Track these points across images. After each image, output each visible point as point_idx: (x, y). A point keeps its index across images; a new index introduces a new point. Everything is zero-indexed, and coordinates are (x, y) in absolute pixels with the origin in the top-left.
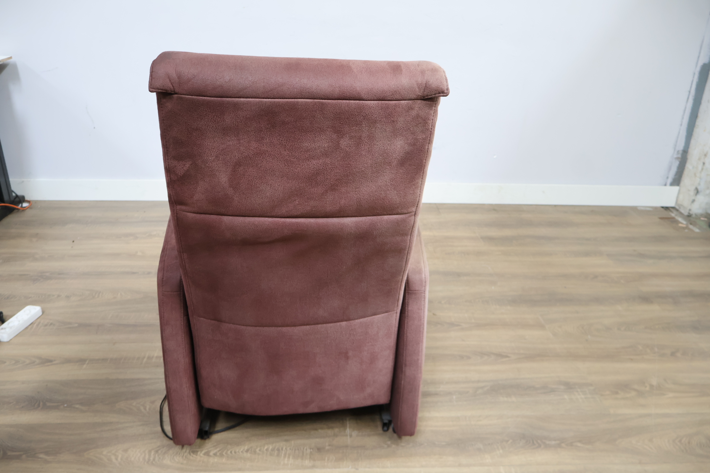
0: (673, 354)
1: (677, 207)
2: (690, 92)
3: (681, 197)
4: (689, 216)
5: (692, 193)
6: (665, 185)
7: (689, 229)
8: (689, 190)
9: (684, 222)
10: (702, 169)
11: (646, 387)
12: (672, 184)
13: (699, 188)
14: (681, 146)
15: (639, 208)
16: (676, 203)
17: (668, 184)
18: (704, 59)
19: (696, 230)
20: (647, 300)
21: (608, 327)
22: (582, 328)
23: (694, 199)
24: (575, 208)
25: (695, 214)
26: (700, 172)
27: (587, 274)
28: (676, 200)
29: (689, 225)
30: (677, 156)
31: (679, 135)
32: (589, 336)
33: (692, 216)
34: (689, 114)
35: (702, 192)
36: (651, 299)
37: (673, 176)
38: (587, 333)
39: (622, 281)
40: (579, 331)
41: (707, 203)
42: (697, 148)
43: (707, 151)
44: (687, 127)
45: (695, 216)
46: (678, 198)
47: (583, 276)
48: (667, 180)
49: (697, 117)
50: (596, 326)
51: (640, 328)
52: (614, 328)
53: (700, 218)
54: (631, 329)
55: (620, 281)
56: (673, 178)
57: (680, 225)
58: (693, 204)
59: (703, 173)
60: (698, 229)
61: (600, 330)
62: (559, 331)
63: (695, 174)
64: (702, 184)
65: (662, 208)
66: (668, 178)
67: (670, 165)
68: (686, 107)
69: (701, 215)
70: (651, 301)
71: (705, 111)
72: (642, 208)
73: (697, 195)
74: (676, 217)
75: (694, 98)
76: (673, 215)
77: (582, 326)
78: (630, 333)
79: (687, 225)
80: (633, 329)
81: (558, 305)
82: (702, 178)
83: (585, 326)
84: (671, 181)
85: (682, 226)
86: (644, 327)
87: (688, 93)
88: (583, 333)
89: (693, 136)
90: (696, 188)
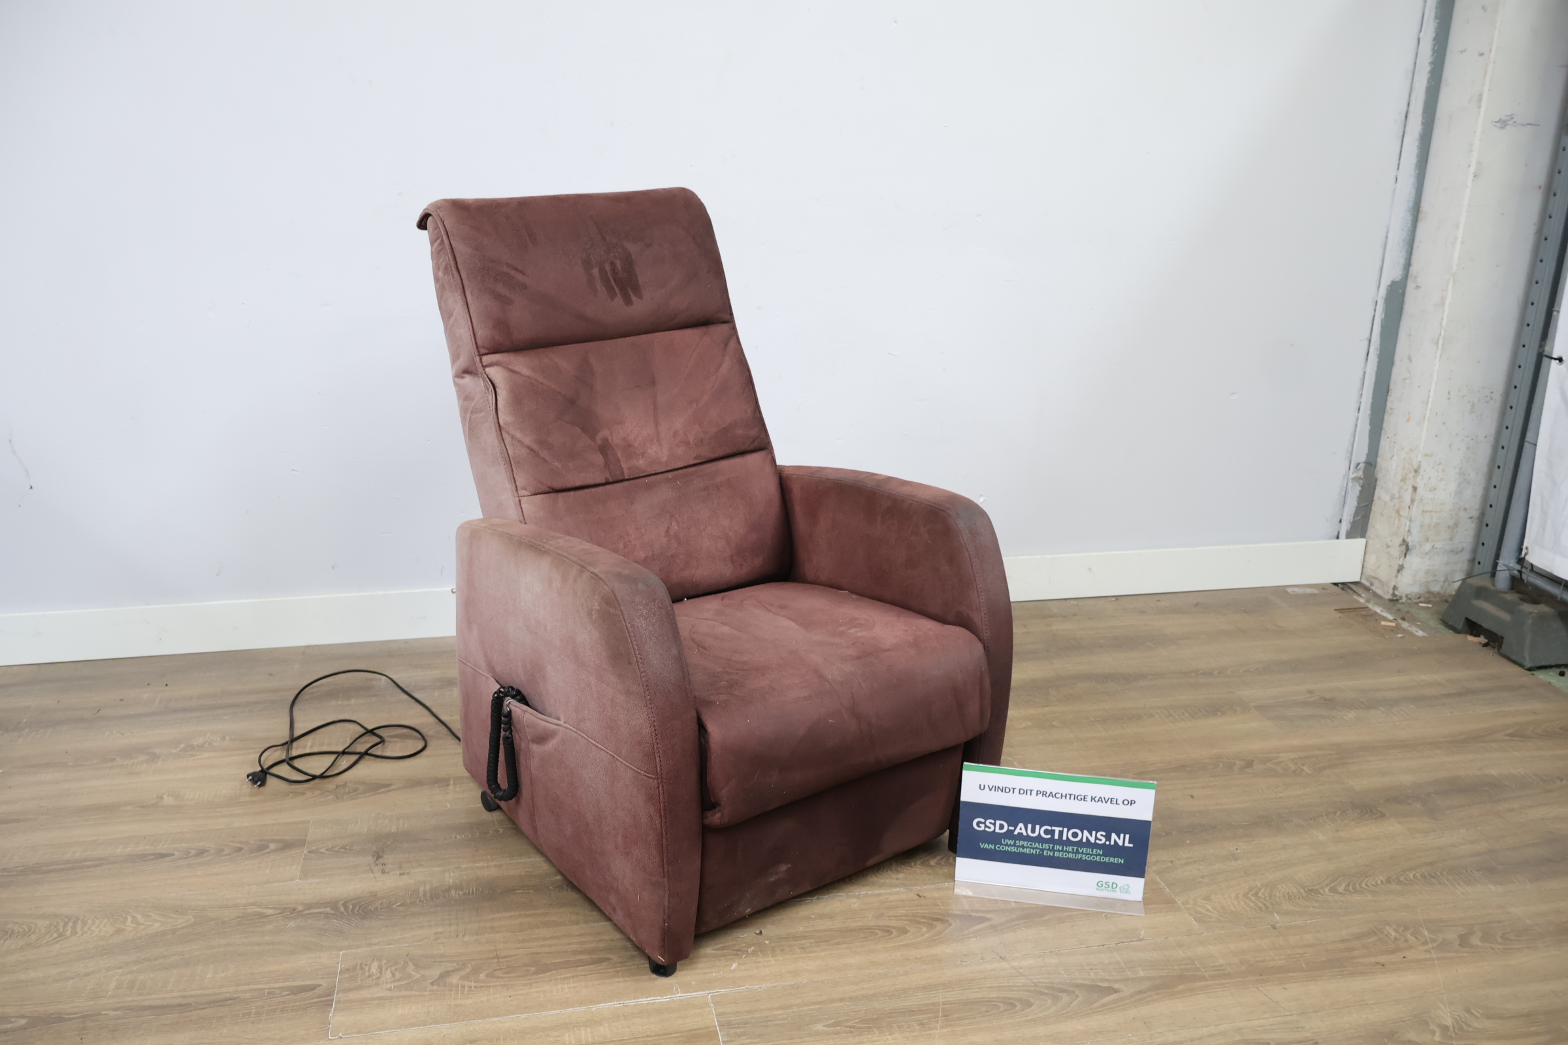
0: (1464, 940)
1: (1367, 584)
2: (1370, 341)
3: (1372, 560)
4: (1395, 600)
5: (1396, 551)
6: (1338, 538)
7: (1404, 631)
8: (1388, 547)
9: (1390, 617)
10: (1413, 501)
11: (1434, 1033)
12: (1349, 535)
13: (1409, 540)
14: (1361, 455)
15: (1290, 590)
16: (1362, 574)
17: (1343, 534)
18: (1393, 273)
19: (1417, 632)
20: (1371, 811)
21: (1310, 888)
22: (1256, 895)
23: (1400, 563)
24: (1158, 600)
25: (1407, 596)
26: (1409, 507)
27: (1229, 759)
28: (1361, 566)
29: (1400, 621)
30: (1355, 475)
31: (1355, 431)
32: (1275, 914)
33: (1401, 601)
34: (1372, 386)
35: (1416, 548)
36: (1379, 809)
37: (1352, 518)
38: (1269, 907)
39: (1305, 768)
40: (1252, 904)
41: (1427, 572)
42: (1395, 457)
43: (1420, 462)
44: (1370, 412)
45: (1406, 600)
46: (1365, 564)
47: (1221, 765)
48: (1340, 527)
49: (1388, 392)
50: (1282, 887)
51: (1376, 882)
52: (1322, 888)
53: (1417, 603)
54: (1358, 888)
55: (1302, 770)
56: (1352, 521)
57: (1383, 623)
58: (1400, 575)
59: (1414, 508)
60: (1422, 630)
61: (1294, 896)
62: (1208, 910)
63: (1398, 512)
64: (1414, 531)
65: (1336, 587)
66: (1340, 521)
67: (1344, 493)
68: (1365, 373)
69: (1419, 598)
70: (1379, 811)
71: (1404, 379)
72: (1296, 590)
73: (1407, 556)
74: (1370, 606)
75: (1378, 352)
76: (1362, 601)
77: (1253, 892)
78: (1359, 898)
79: (1396, 622)
80: (1364, 886)
81: (1188, 842)
82: (1412, 519)
83: (1260, 890)
84: (1349, 529)
85: (1388, 626)
86: (1384, 880)
87: (1367, 342)
88: (1260, 909)
89: (1383, 431)
90: (1404, 540)
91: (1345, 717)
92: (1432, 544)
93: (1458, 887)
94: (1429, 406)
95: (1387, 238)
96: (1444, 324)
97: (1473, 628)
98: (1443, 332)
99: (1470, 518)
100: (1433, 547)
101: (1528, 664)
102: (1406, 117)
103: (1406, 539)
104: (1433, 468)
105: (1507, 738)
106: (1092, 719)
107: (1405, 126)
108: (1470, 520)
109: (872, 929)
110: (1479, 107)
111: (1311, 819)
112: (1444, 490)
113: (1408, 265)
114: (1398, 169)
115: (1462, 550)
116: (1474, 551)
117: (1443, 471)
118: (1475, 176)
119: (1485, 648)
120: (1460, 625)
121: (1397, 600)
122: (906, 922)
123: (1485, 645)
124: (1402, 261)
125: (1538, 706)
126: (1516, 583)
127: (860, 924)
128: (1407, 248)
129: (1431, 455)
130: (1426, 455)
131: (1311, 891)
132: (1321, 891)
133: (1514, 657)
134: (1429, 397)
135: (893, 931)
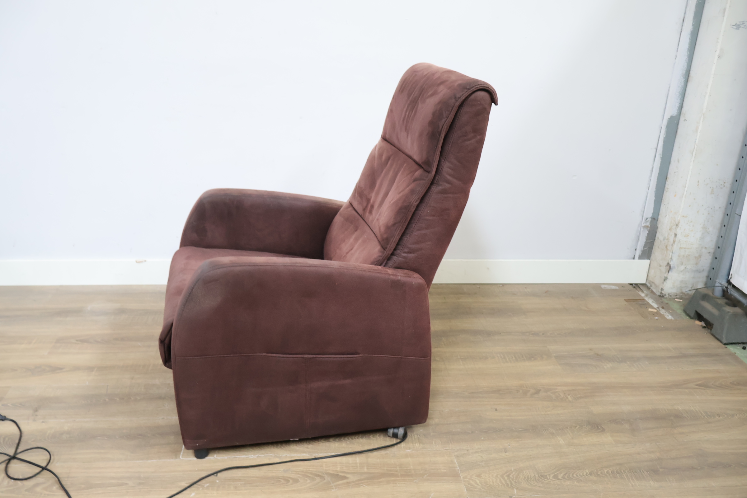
1: (649, 285)
2: (657, 149)
3: (652, 272)
4: (662, 296)
5: (664, 269)
6: (634, 259)
7: (660, 315)
8: (660, 266)
9: (655, 306)
10: (674, 242)
12: (640, 258)
13: (671, 263)
14: (649, 213)
15: (603, 286)
16: (647, 279)
17: (637, 257)
18: (672, 111)
19: (668, 316)
20: (598, 427)
21: (542, 474)
22: (508, 476)
23: (666, 276)
24: (526, 288)
25: (669, 294)
26: (672, 245)
27: (527, 388)
28: (646, 276)
29: (661, 309)
30: (645, 224)
31: (646, 199)
32: (515, 489)
33: (665, 297)
34: (657, 175)
35: (675, 268)
36: (603, 426)
37: (642, 248)
38: (513, 485)
39: (569, 397)
40: (503, 482)
41: (682, 281)
42: (667, 216)
43: (679, 220)
44: (655, 190)
45: (668, 297)
46: (649, 275)
47: (521, 391)
48: (635, 253)
49: (666, 179)
50: (526, 472)
51: (583, 474)
52: (549, 475)
53: (675, 298)
54: (571, 476)
55: (567, 398)
56: (642, 250)
57: (650, 310)
58: (665, 282)
59: (675, 246)
60: (672, 315)
61: (531, 478)
62: (476, 483)
63: (666, 247)
64: (674, 259)
65: (631, 286)
66: (636, 250)
67: (638, 234)
68: (653, 167)
69: (676, 295)
70: (602, 428)
71: (675, 172)
72: (606, 286)
73: (670, 272)
74: (646, 299)
75: (661, 156)
76: (643, 295)
77: (507, 474)
78: (568, 483)
79: (658, 309)
80: (575, 475)
81: (482, 438)
82: (674, 252)
83: (512, 473)
84: (640, 254)
85: (652, 312)
86: (588, 473)
87: (655, 150)
88: (508, 485)
89: (663, 201)
90: (668, 264)
91: (605, 367)
92: (685, 266)
93: (631, 481)
94: (686, 189)
95: (669, 91)
96: (697, 142)
97: (699, 317)
98: (696, 147)
99: (708, 253)
100: (685, 268)
101: (725, 341)
102: (683, 21)
103: (669, 263)
104: (687, 224)
105: (697, 387)
106: (459, 357)
107: (682, 26)
108: (708, 254)
109: (280, 478)
110: (724, 16)
111: (560, 429)
112: (693, 236)
113: (681, 107)
114: (677, 51)
115: (703, 270)
116: (709, 272)
117: (693, 226)
118: (719, 57)
119: (703, 329)
120: (692, 314)
121: (663, 296)
122: (300, 476)
123: (704, 327)
124: (677, 105)
125: (721, 367)
126: (725, 293)
127: (274, 475)
128: (681, 97)
129: (686, 217)
130: (683, 216)
131: (542, 476)
132: (548, 477)
133: (717, 336)
134: (686, 184)
135: (290, 480)
